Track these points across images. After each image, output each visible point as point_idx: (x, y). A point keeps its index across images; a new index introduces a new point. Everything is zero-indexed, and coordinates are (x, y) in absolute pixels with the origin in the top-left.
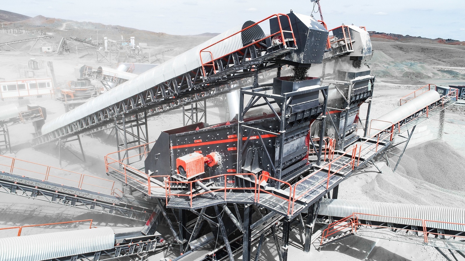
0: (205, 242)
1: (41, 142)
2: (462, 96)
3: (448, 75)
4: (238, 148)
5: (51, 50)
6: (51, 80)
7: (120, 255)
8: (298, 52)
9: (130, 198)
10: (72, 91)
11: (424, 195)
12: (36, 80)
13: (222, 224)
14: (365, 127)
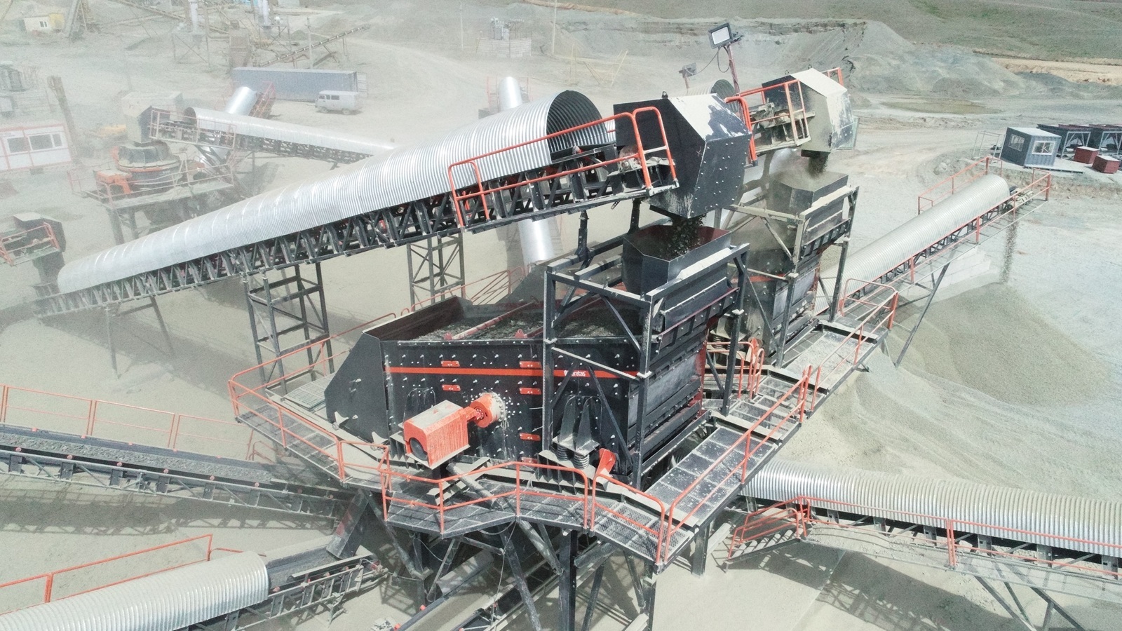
0: (471, 574)
1: (60, 309)
2: (1066, 151)
3: (1039, 87)
4: (544, 391)
5: (49, 28)
6: (61, 128)
7: (282, 611)
8: (680, 193)
9: (293, 464)
10: (125, 174)
11: (959, 420)
12: (21, 128)
13: (511, 547)
14: (832, 300)
